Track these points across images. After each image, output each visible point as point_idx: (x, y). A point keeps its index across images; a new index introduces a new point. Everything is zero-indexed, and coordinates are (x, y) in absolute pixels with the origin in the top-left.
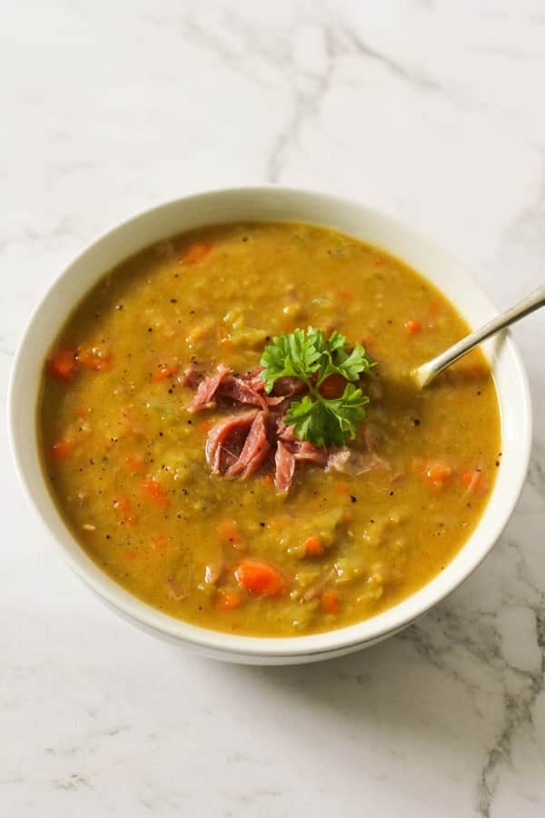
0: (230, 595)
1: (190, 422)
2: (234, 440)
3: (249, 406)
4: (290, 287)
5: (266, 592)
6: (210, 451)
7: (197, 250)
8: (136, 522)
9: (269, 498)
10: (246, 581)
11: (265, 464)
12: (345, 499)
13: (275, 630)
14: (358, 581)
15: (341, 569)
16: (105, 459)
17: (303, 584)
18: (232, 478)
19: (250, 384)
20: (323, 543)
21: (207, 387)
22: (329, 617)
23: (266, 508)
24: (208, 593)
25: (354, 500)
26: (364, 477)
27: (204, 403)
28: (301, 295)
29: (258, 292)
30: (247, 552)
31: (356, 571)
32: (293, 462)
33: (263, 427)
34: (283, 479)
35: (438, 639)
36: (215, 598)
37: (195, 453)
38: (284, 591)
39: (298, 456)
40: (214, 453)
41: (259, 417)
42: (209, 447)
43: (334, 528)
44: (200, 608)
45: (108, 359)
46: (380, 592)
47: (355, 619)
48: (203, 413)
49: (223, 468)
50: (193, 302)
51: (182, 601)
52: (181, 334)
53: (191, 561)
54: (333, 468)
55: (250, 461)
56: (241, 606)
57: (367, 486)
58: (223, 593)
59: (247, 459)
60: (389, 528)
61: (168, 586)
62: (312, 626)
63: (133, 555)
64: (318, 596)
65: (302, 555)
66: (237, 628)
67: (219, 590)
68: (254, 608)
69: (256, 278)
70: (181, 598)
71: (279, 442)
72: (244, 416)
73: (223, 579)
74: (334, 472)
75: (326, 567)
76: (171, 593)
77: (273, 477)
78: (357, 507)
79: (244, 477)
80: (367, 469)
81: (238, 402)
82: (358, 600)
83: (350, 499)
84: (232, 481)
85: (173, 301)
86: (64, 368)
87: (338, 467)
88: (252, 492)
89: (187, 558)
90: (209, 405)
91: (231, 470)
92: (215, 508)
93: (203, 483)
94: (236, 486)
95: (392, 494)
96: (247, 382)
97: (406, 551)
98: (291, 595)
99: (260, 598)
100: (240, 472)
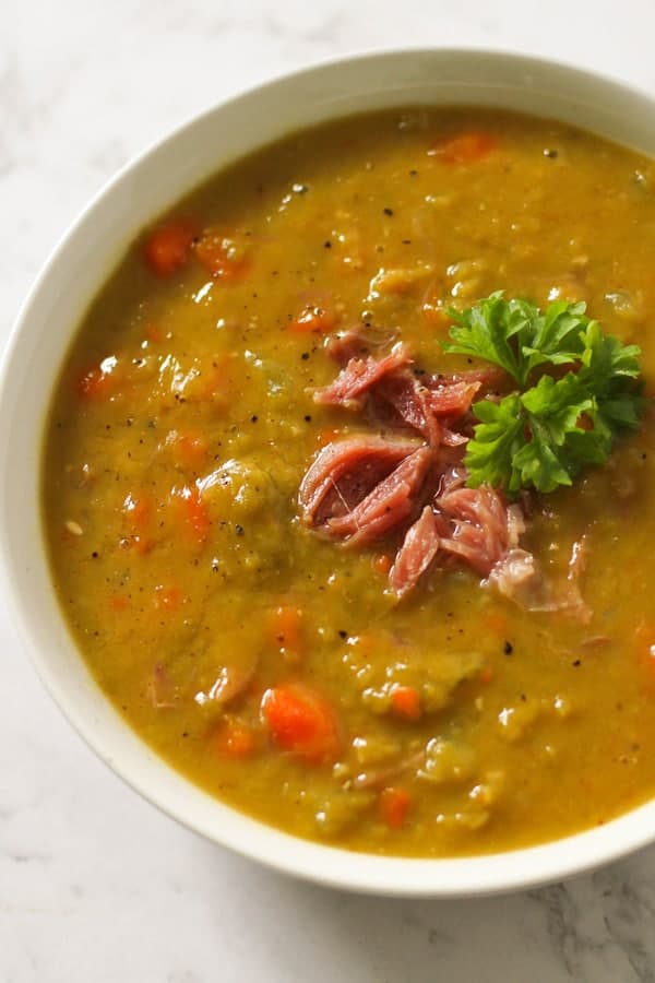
0: (239, 730)
1: (308, 419)
2: (359, 475)
3: (414, 432)
4: (583, 260)
5: (299, 748)
6: (312, 479)
7: (468, 142)
8: (147, 549)
9: (371, 595)
10: (275, 717)
11: (388, 536)
12: (492, 643)
13: (283, 816)
14: (453, 789)
15: (436, 755)
16: (151, 425)
17: (361, 759)
18: (328, 538)
19: (428, 396)
20: (422, 702)
21: (349, 381)
22: (381, 830)
23: (359, 611)
24: (206, 715)
25: (509, 650)
26: (539, 619)
27: (341, 396)
28: (589, 280)
29: (524, 251)
30: (299, 670)
31: (457, 770)
32: (433, 551)
33: (414, 475)
34: (404, 572)
36: (215, 727)
37: (288, 473)
38: (327, 758)
39: (446, 544)
40: (317, 484)
42: (314, 472)
43: (453, 683)
44: (185, 735)
45: (240, 267)
46: (480, 819)
47: (419, 850)
48: (334, 416)
49: (321, 515)
50: (415, 224)
51: (163, 711)
52: (366, 271)
53: (204, 651)
54: (495, 584)
55: (367, 522)
56: (250, 754)
57: (540, 635)
58: (231, 723)
59: (363, 517)
60: (542, 722)
61: (153, 678)
62: (346, 833)
63: (120, 605)
64: (376, 788)
65: (380, 709)
66: (227, 790)
67: (226, 717)
68: (268, 767)
69: (534, 224)
70: (162, 705)
71: (427, 509)
72: (397, 444)
73: (239, 701)
74: (498, 598)
75: (414, 744)
76: (152, 691)
77: (391, 561)
78: (511, 666)
79: (349, 541)
80: (551, 608)
81: (400, 418)
82: (440, 818)
83: (503, 646)
84: (324, 543)
85: (388, 212)
86: (163, 252)
87: (503, 587)
88: (348, 575)
89: (200, 643)
90: (347, 402)
91: (332, 523)
92: (277, 573)
93: (275, 527)
94: (327, 554)
95: (577, 664)
96: (426, 390)
97: (556, 768)
98: (337, 766)
99: (286, 754)
100: (342, 533)
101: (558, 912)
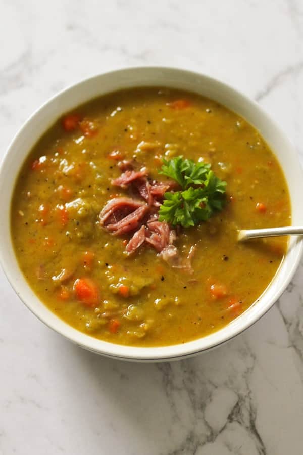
0: (65, 291)
1: (108, 189)
2: (121, 211)
3: (143, 199)
4: (213, 150)
5: (84, 301)
6: (105, 210)
7: (181, 102)
8: (45, 225)
9: (119, 253)
10: (78, 289)
11: (128, 234)
12: (157, 276)
13: (75, 323)
14: (135, 323)
15: (131, 311)
16: (54, 182)
17: (105, 308)
18: (107, 231)
19: (151, 188)
20: (130, 292)
21: (125, 178)
22: (107, 333)
23: (114, 257)
24: (55, 284)
25: (163, 279)
26: (175, 270)
27: (121, 183)
28: (215, 157)
29: (193, 143)
30: (89, 274)
31: (137, 317)
32: (143, 241)
33: (141, 214)
34: (131, 247)
35: (178, 381)
36: (57, 289)
37: (98, 206)
38: (94, 305)
39: (148, 239)
40: (107, 212)
41: (143, 207)
42: (106, 208)
43: (141, 287)
44: (47, 290)
45: (94, 133)
46: (142, 335)
47: (120, 342)
48: (117, 189)
49: (107, 222)
50: (157, 128)
51: (41, 281)
52: (138, 141)
53: (58, 262)
54: (162, 256)
56: (67, 300)
57: (174, 276)
58: (63, 288)
59: (121, 226)
60: (169, 306)
61: (39, 269)
62: (95, 332)
63: (32, 242)
64: (108, 318)
65: (115, 292)
66: (58, 311)
67: (62, 286)
68: (72, 306)
69: (199, 134)
70: (40, 278)
71: (143, 226)
72: (137, 202)
73: (67, 281)
74: (162, 261)
75: (124, 306)
76: (38, 273)
77: (128, 242)
78: (162, 284)
79: (115, 233)
80: (180, 267)
81: (140, 194)
82: (128, 332)
83: (161, 276)
85: (149, 122)
86: (69, 124)
87: (164, 257)
88: (112, 244)
89: (57, 259)
90: (122, 185)
91: (109, 226)
92: (88, 240)
93: (90, 224)
94: (106, 236)
95: (185, 287)
96: (150, 186)
97: (171, 322)
98: (97, 309)
99: (80, 302)
100: (112, 230)
101: (167, 375)
